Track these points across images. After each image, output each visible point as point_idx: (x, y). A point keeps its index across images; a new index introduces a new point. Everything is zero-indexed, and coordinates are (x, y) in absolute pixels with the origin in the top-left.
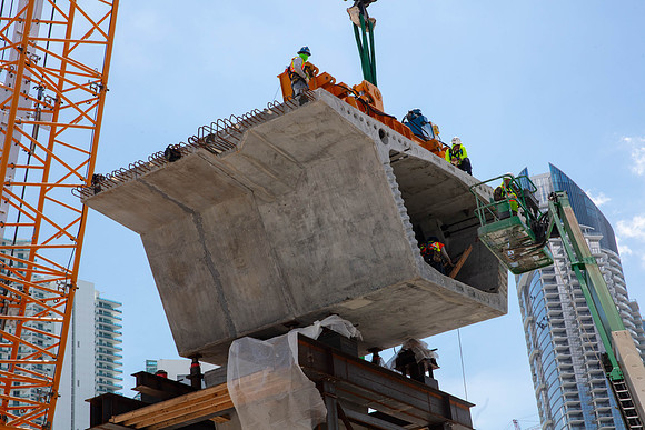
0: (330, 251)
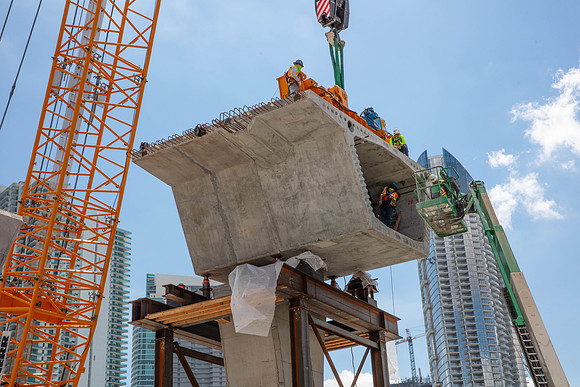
0: (308, 206)
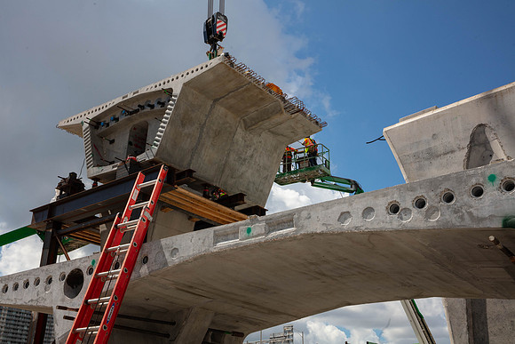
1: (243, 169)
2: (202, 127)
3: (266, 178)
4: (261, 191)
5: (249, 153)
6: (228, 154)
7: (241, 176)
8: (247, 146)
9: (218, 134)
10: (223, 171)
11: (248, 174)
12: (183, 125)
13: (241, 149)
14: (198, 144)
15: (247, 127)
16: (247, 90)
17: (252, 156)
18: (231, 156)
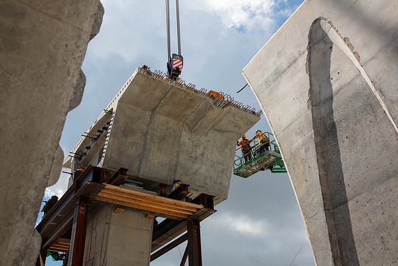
1: (196, 166)
2: (145, 135)
3: (223, 171)
4: (221, 184)
5: (199, 151)
6: (178, 156)
7: (196, 173)
8: (196, 146)
9: (162, 139)
10: (175, 171)
11: (203, 170)
12: (126, 136)
13: (190, 149)
14: (144, 149)
15: (191, 130)
16: (174, 94)
17: (203, 154)
18: (181, 156)
